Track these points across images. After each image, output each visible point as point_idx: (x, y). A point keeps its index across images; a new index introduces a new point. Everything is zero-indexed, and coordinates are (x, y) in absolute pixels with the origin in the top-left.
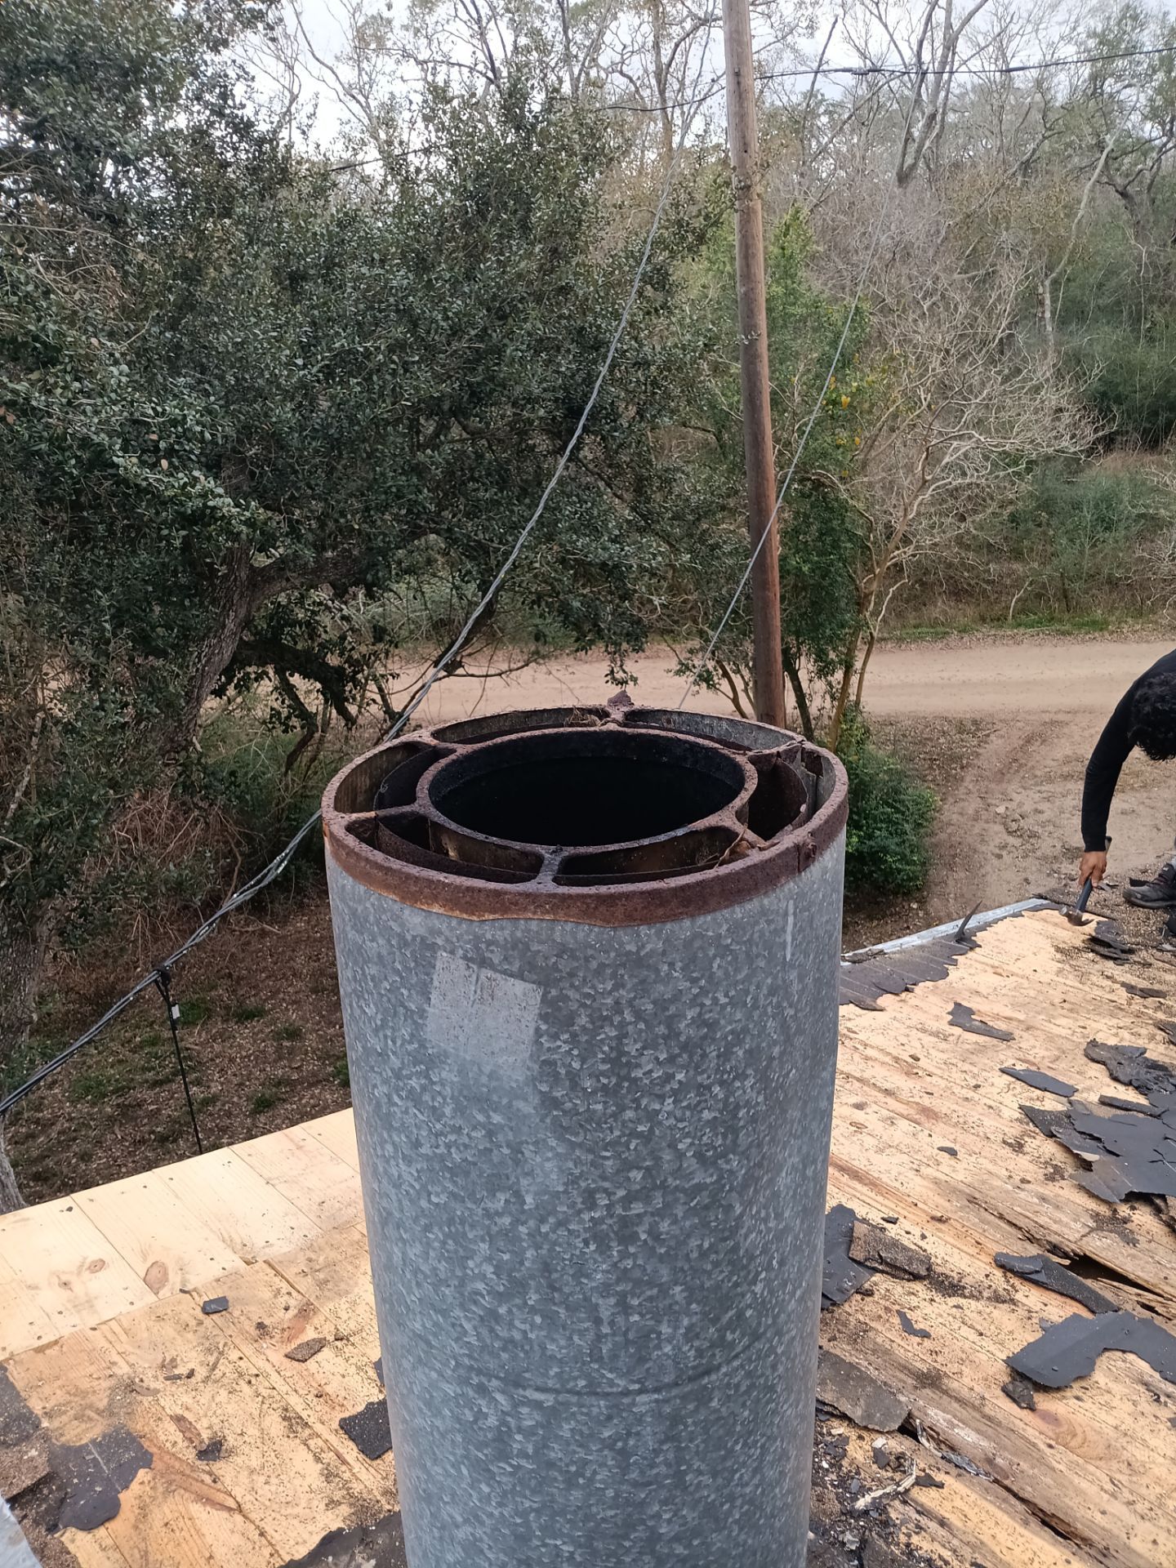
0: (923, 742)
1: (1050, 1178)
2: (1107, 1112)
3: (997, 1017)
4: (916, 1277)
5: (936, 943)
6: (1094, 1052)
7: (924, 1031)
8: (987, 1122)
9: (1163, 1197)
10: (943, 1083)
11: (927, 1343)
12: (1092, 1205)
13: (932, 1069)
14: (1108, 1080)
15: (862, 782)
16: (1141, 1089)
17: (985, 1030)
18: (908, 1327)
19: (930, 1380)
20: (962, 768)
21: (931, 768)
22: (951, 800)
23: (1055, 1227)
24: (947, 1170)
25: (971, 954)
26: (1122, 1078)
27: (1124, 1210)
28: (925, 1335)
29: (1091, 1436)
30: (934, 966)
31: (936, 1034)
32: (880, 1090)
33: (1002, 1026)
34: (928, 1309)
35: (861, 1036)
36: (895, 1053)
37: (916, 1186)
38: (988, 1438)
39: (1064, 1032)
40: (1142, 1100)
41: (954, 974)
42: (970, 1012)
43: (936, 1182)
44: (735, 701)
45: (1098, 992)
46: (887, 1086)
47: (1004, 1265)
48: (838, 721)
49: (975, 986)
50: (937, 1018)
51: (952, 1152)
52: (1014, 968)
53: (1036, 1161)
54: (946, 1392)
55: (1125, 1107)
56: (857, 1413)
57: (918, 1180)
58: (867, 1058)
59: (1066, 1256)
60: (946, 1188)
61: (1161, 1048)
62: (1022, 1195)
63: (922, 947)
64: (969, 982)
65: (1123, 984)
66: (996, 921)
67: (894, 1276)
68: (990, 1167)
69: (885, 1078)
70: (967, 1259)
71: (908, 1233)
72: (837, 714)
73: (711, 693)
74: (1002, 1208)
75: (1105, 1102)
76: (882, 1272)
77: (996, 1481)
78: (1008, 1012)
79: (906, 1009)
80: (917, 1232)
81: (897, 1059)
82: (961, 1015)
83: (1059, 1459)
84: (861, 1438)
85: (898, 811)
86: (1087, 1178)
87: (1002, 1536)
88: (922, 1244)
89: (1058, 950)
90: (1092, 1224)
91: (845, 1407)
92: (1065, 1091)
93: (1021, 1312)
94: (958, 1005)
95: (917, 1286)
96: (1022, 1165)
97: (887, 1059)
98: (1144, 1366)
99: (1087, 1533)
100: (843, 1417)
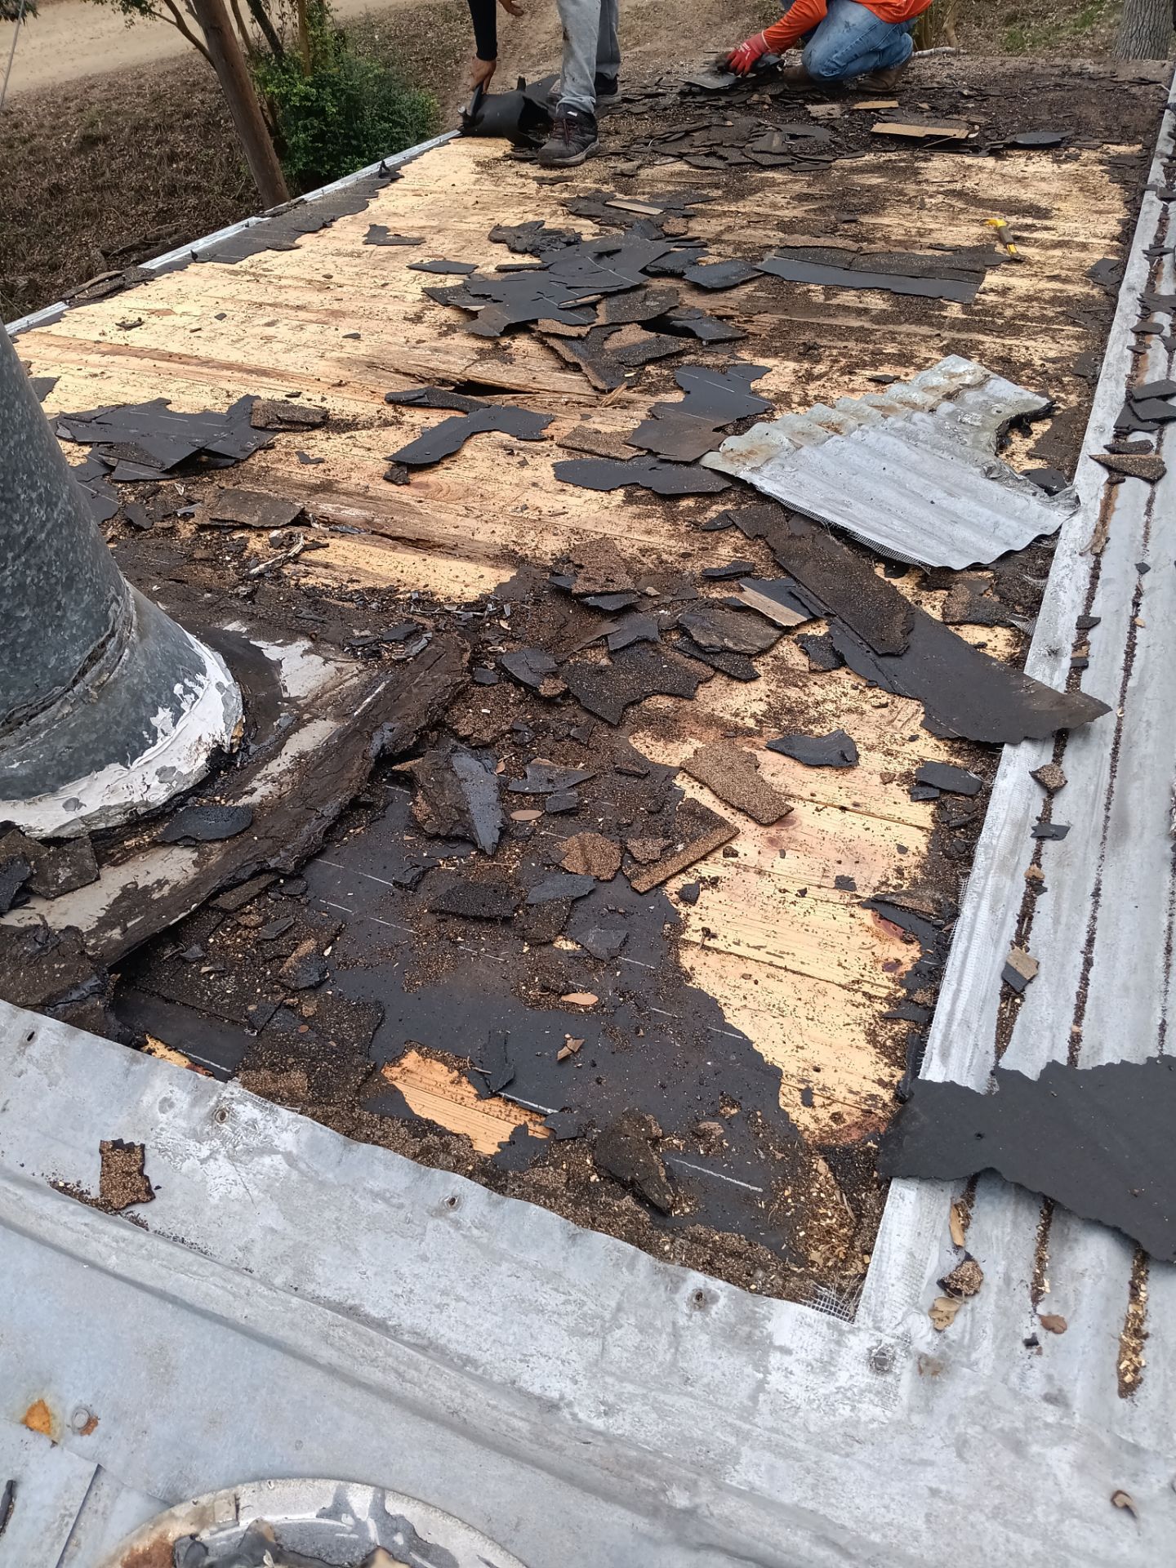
0: (410, 41)
1: (443, 335)
2: (504, 275)
3: (412, 228)
4: (314, 426)
5: (360, 183)
6: (498, 236)
7: (339, 254)
8: (390, 308)
9: (535, 322)
10: (352, 290)
11: (322, 466)
12: (479, 344)
13: (342, 281)
14: (508, 254)
15: (349, 98)
16: (534, 252)
17: (399, 240)
18: (305, 460)
19: (326, 488)
20: (457, 62)
21: (425, 70)
22: (453, 103)
23: (443, 367)
24: (348, 349)
25: (393, 185)
26: (518, 248)
27: (505, 341)
28: (321, 461)
29: (453, 488)
30: (356, 203)
31: (351, 255)
32: (292, 308)
33: (416, 234)
34: (325, 445)
35: (277, 272)
36: (308, 277)
37: (321, 367)
38: (369, 510)
39: (472, 227)
40: (536, 261)
41: (373, 204)
42: (386, 229)
43: (339, 360)
44: (181, 25)
45: (510, 189)
46: (299, 303)
47: (393, 401)
48: (304, 28)
49: (393, 210)
50: (353, 242)
51: (356, 337)
52: (433, 187)
53: (432, 325)
54: (336, 492)
55: (518, 269)
56: (254, 521)
57: (323, 363)
58: (281, 287)
59: (452, 384)
60: (348, 363)
61: (561, 219)
62: (417, 352)
63: (344, 190)
64: (389, 207)
65: (535, 179)
66: (422, 153)
67: (295, 431)
68: (390, 339)
69: (298, 298)
70: (361, 405)
71: (311, 399)
72: (301, 20)
73: (147, 19)
74: (398, 364)
75: (501, 269)
76: (284, 430)
77: (374, 533)
78: (423, 223)
79: (323, 242)
80: (318, 397)
81: (310, 282)
82: (377, 235)
83: (426, 508)
84: (259, 536)
85: (396, 124)
86: (475, 325)
87: (373, 561)
88: (323, 404)
89: (478, 164)
90: (476, 357)
91: (246, 519)
92: (468, 270)
93: (406, 427)
94: (373, 227)
95: (318, 434)
96: (420, 330)
97: (301, 284)
98: (506, 436)
99: (442, 541)
100: (244, 526)
